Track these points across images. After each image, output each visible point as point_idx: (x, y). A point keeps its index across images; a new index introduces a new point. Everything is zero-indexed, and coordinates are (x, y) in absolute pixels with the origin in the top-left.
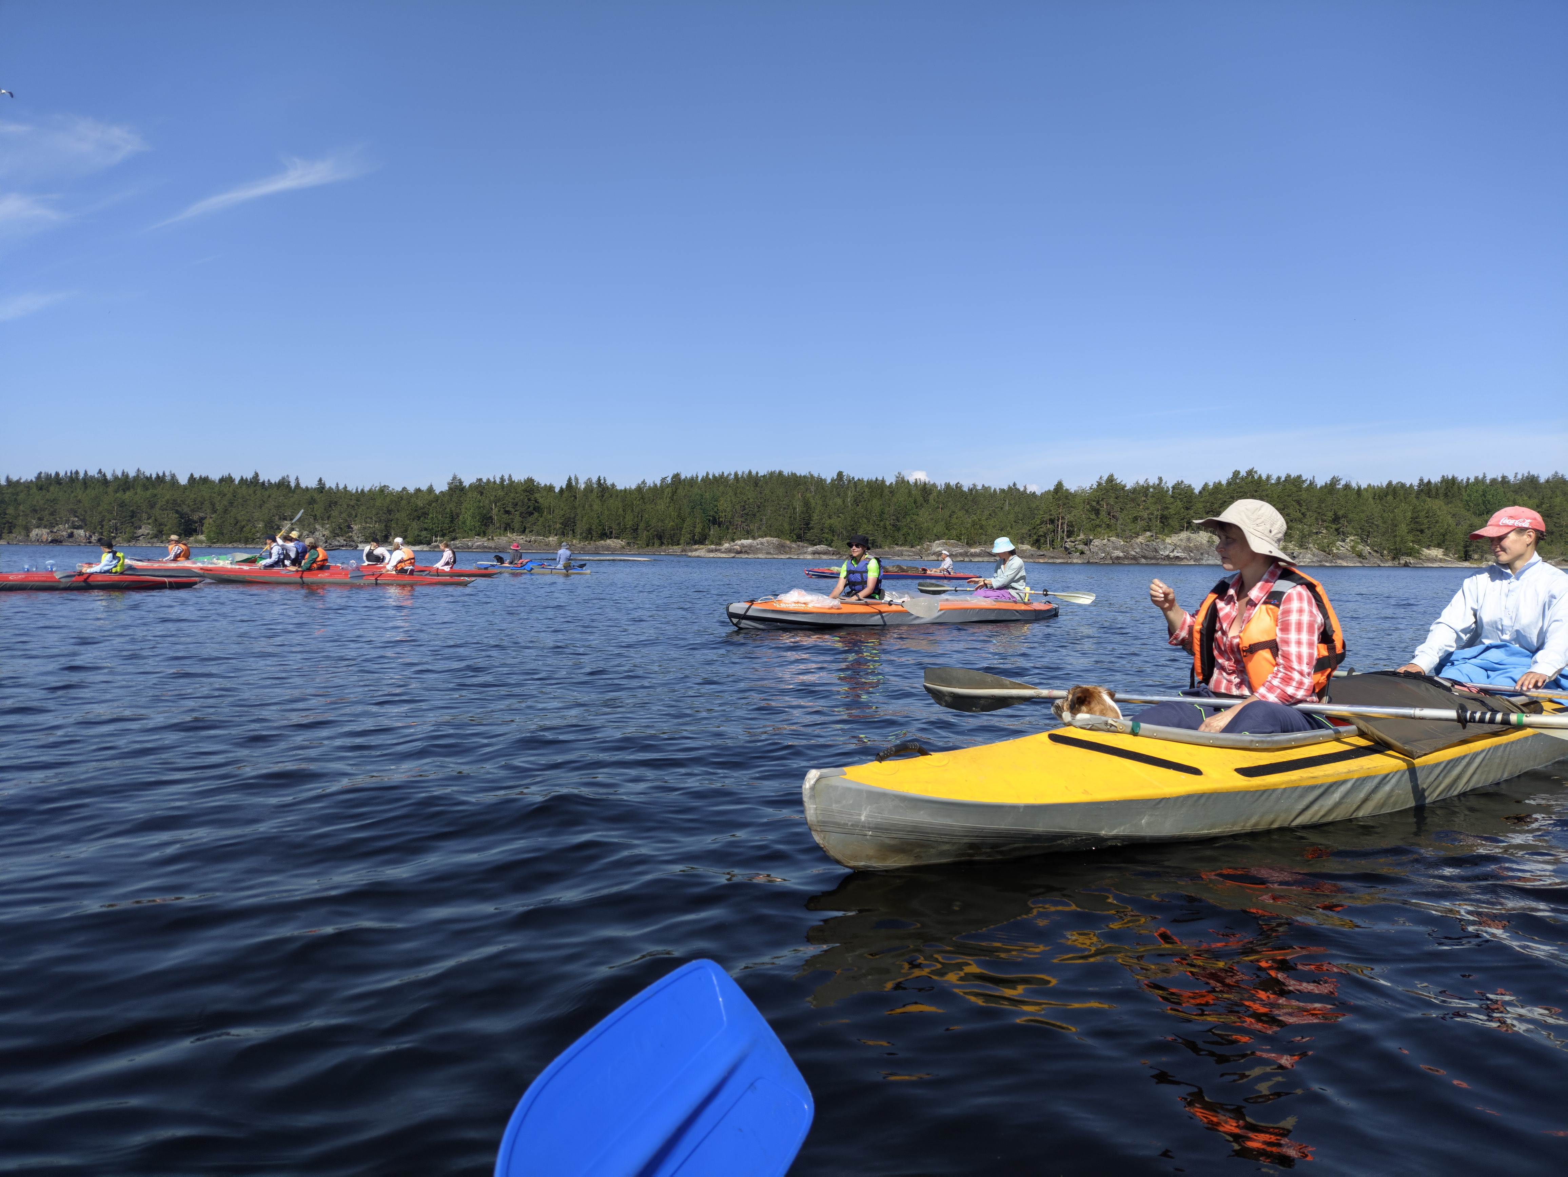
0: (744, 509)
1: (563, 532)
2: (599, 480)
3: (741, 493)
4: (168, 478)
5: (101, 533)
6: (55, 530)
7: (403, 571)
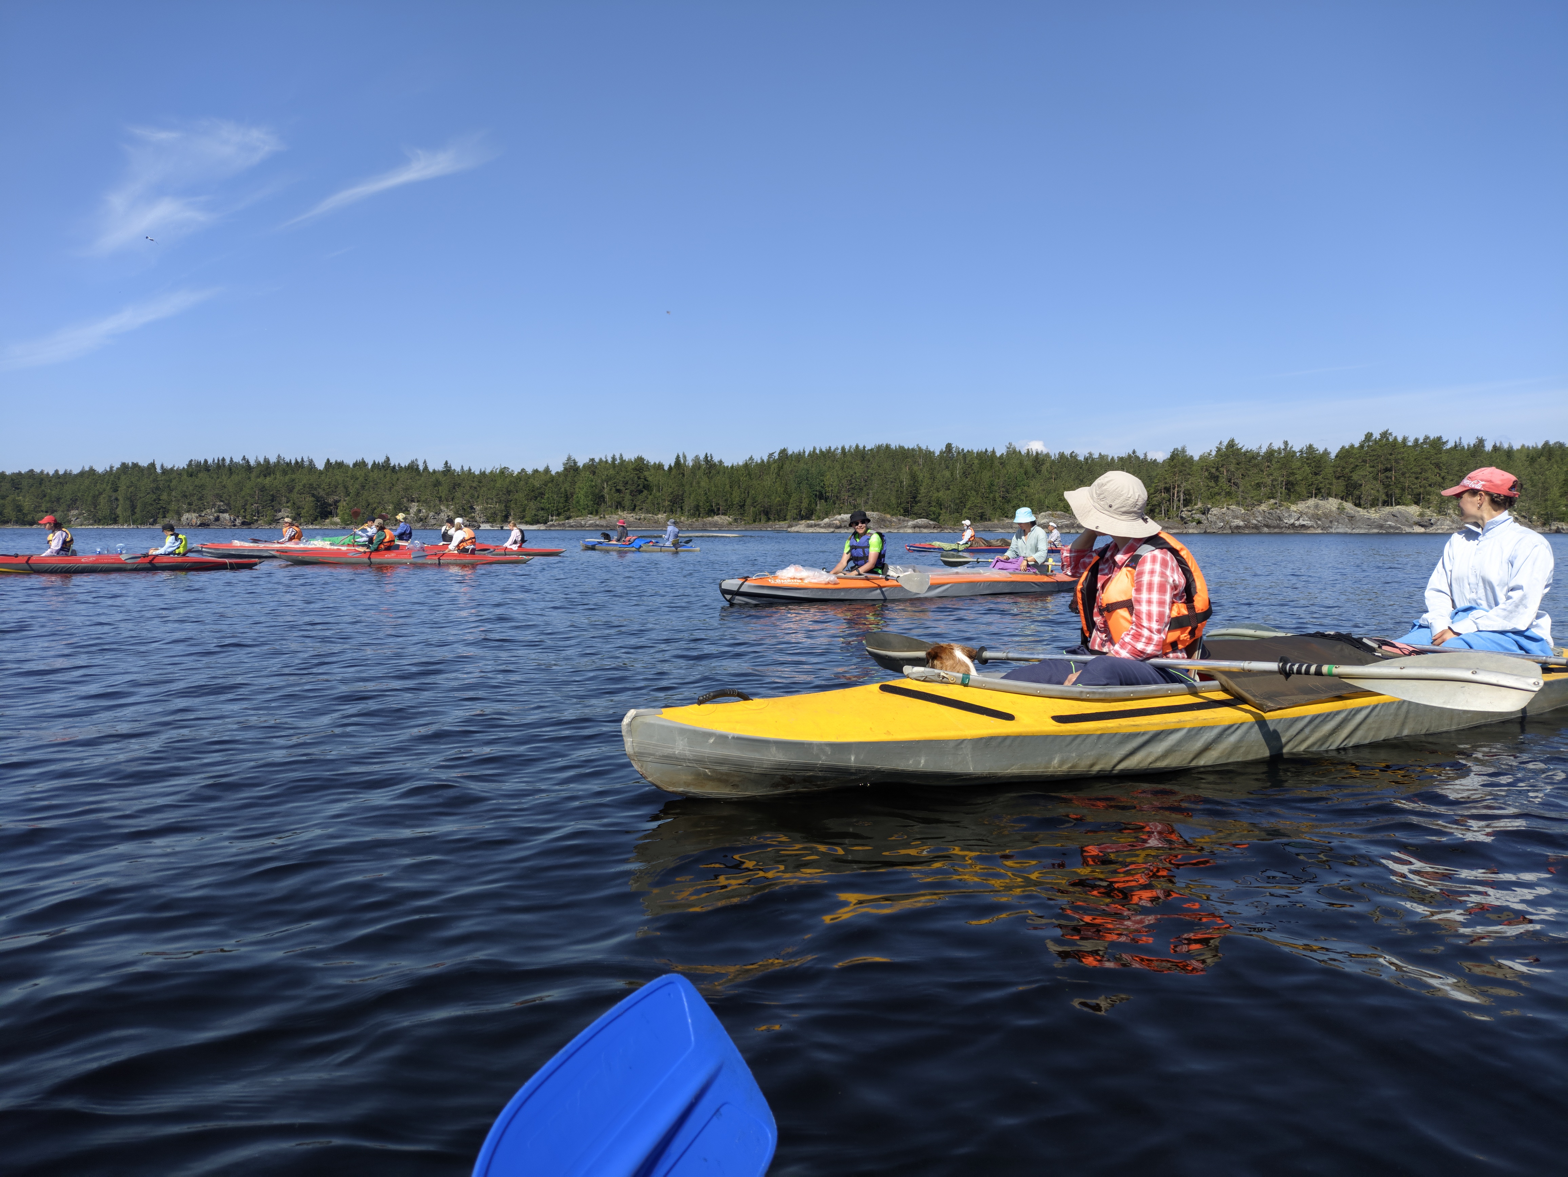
0: (851, 484)
1: (672, 509)
2: (706, 457)
3: (848, 467)
4: (306, 463)
5: (245, 517)
6: (203, 515)
7: (465, 550)
